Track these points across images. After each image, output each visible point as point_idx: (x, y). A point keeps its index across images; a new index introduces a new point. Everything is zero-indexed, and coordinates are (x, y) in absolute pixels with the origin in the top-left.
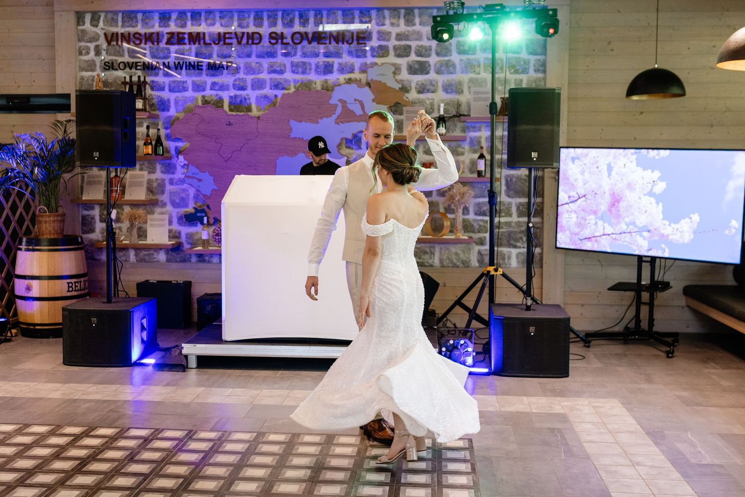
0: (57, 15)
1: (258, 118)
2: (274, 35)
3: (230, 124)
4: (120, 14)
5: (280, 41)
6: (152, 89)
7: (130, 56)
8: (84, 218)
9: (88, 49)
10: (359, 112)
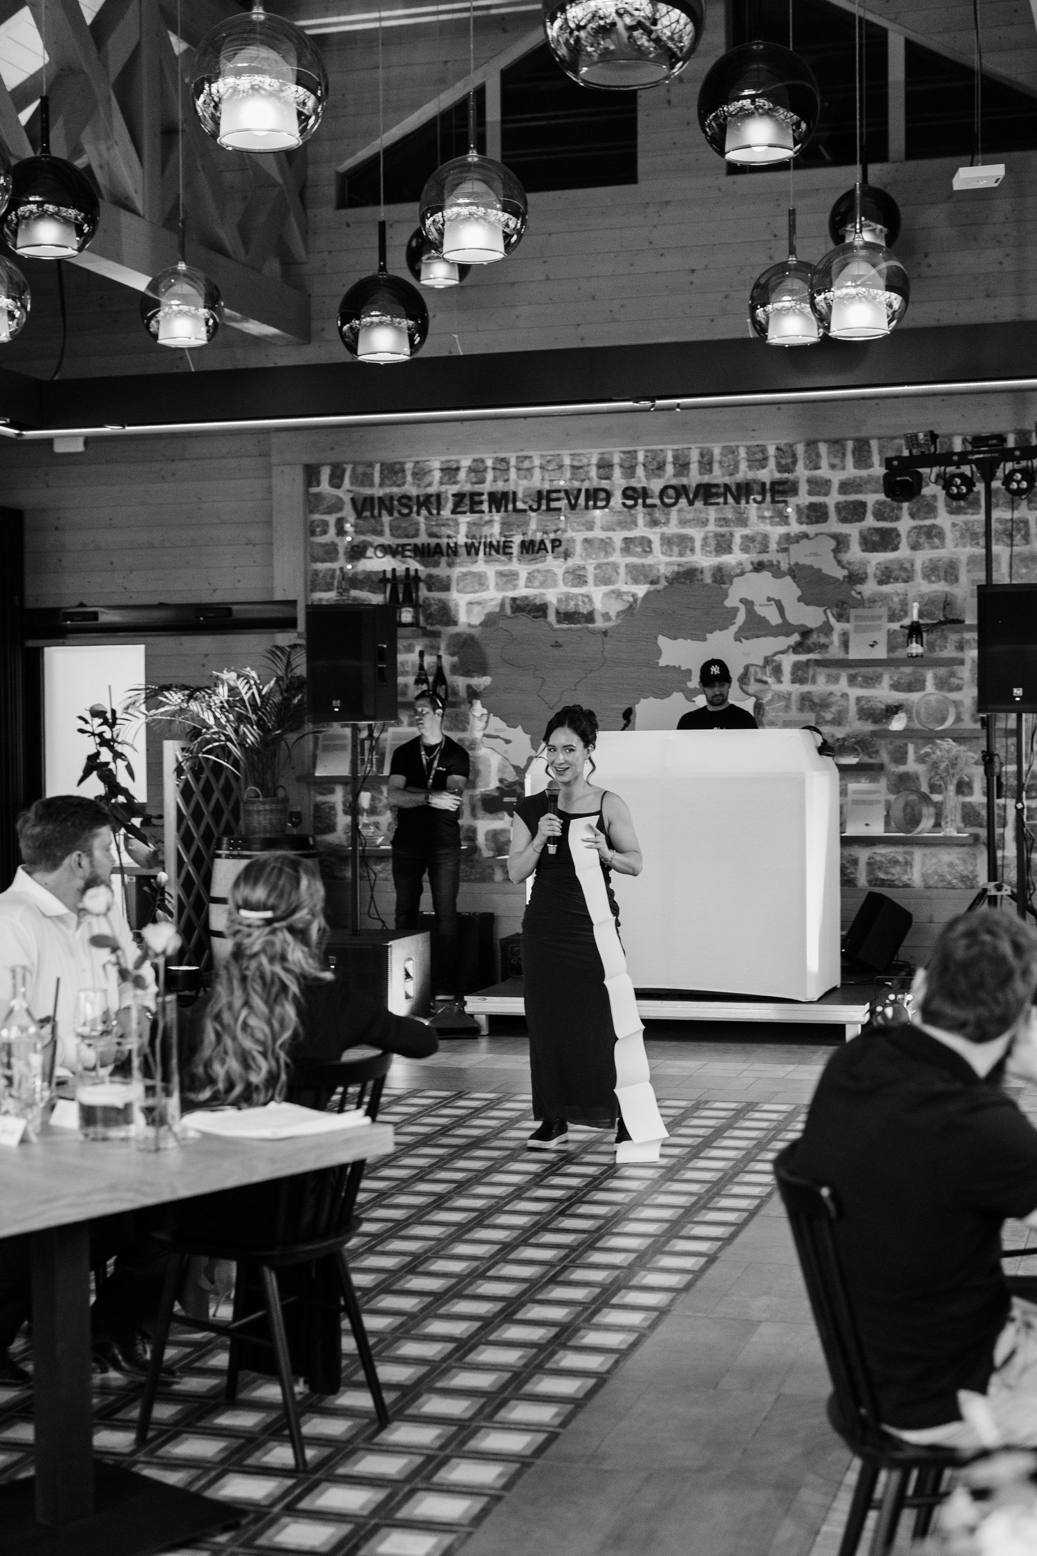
0: (275, 471)
1: (605, 633)
2: (630, 493)
3: (557, 645)
4: (377, 467)
5: (640, 501)
6: (430, 589)
7: (393, 535)
8: (317, 807)
9: (325, 524)
10: (775, 619)
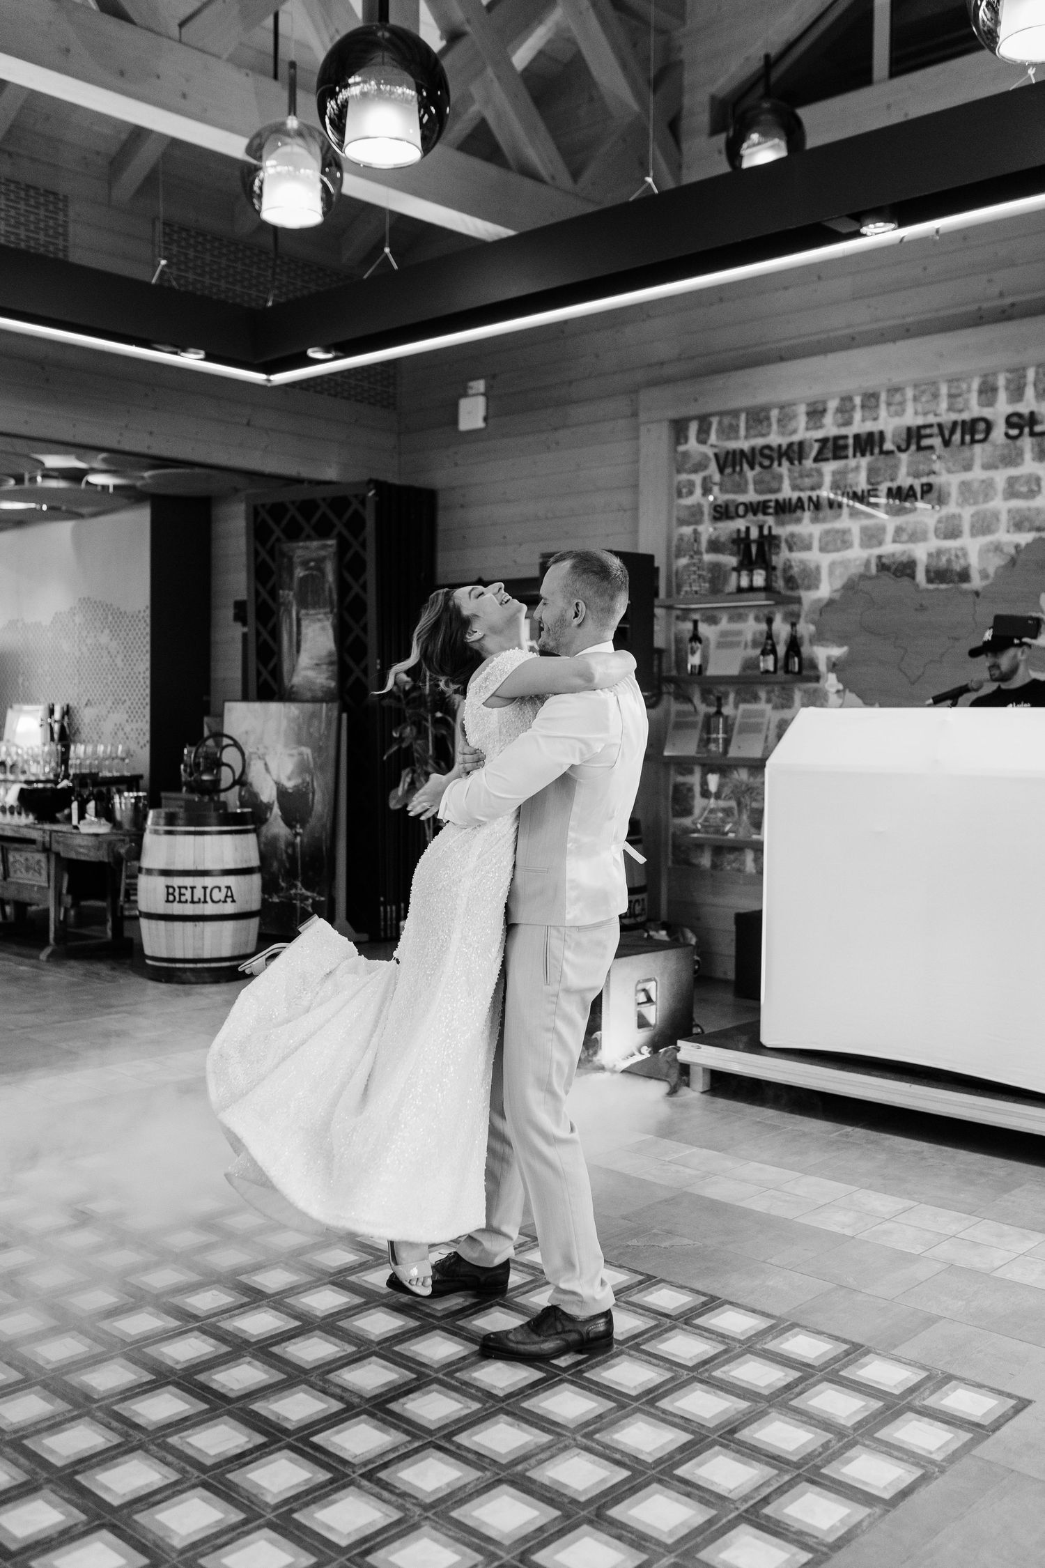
0: (643, 429)
1: (977, 594)
2: (1015, 420)
3: (922, 608)
4: (743, 417)
5: (1026, 430)
6: (791, 549)
7: (756, 491)
8: (677, 788)
9: (691, 484)
